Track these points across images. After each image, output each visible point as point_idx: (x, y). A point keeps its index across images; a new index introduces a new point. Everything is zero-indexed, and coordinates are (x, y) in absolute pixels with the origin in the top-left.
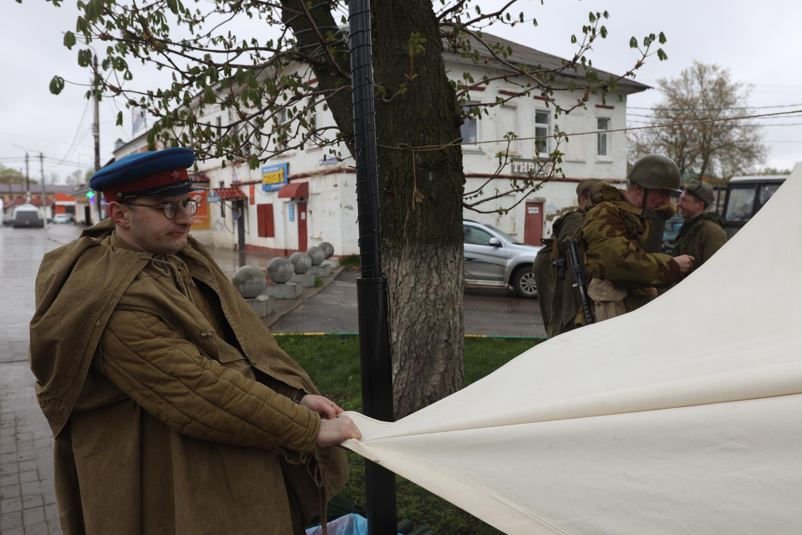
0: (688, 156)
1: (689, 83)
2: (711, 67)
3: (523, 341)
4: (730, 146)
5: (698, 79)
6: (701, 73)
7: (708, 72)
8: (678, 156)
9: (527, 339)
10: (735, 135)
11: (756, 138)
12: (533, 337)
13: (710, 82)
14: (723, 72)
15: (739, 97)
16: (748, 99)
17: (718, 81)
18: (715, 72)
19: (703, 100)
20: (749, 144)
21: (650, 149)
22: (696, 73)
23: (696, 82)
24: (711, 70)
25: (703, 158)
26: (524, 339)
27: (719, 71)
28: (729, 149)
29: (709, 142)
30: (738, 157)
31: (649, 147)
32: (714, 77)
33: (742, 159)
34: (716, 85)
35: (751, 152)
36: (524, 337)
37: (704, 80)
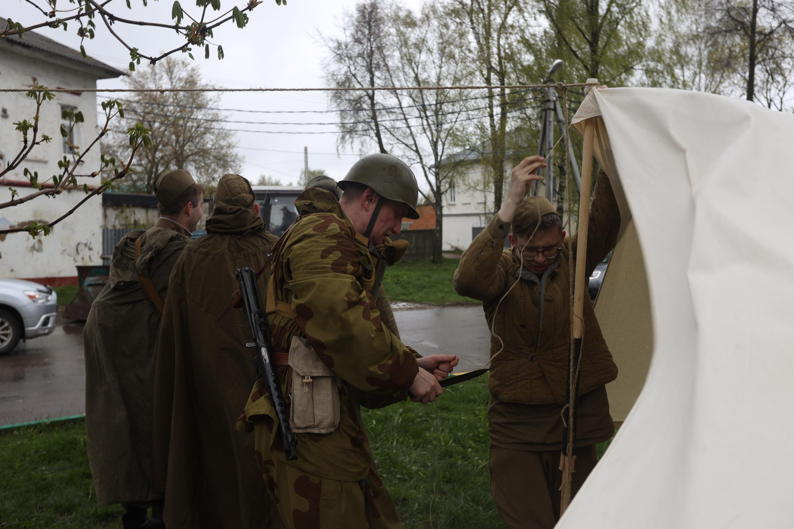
0: (162, 161)
1: (157, 77)
2: (180, 62)
3: (15, 432)
4: (204, 153)
5: (168, 75)
6: (169, 67)
7: (177, 67)
8: (149, 161)
9: (24, 427)
10: (209, 141)
11: (229, 146)
12: (33, 422)
13: (180, 79)
14: (193, 70)
15: (211, 100)
16: (220, 103)
17: (188, 79)
18: (185, 69)
19: (174, 99)
20: (223, 151)
21: (117, 152)
22: (164, 67)
23: (165, 76)
24: (181, 65)
25: (176, 165)
26: (18, 429)
27: (189, 68)
28: (204, 157)
29: (182, 147)
30: (213, 166)
31: (115, 149)
32: (184, 74)
33: (217, 169)
34: (186, 83)
35: (226, 161)
36: (17, 425)
37: (173, 76)
